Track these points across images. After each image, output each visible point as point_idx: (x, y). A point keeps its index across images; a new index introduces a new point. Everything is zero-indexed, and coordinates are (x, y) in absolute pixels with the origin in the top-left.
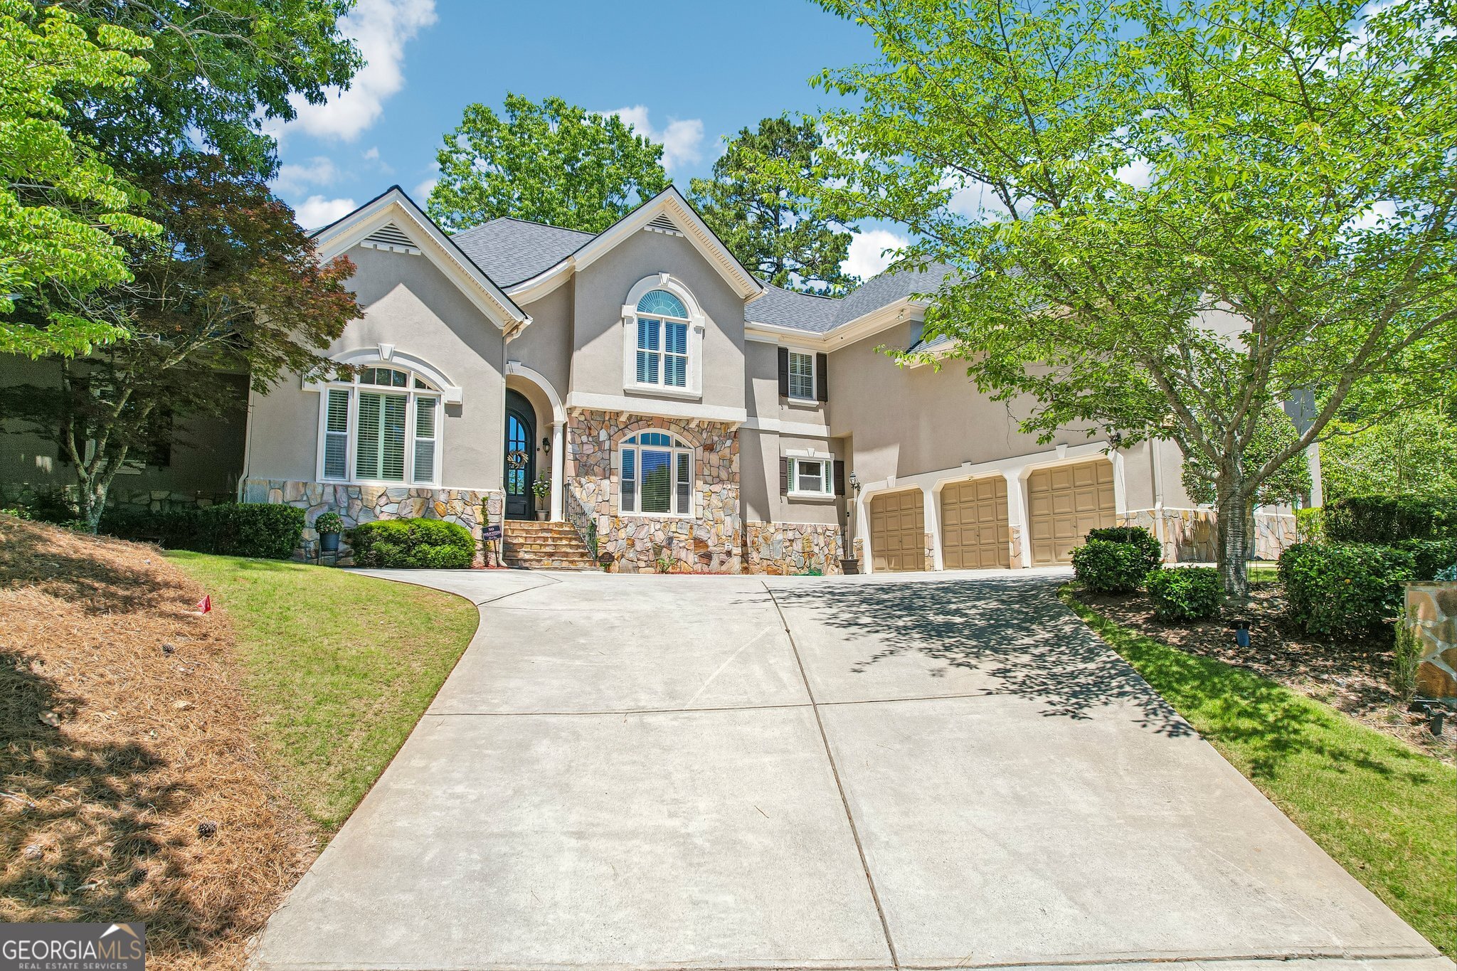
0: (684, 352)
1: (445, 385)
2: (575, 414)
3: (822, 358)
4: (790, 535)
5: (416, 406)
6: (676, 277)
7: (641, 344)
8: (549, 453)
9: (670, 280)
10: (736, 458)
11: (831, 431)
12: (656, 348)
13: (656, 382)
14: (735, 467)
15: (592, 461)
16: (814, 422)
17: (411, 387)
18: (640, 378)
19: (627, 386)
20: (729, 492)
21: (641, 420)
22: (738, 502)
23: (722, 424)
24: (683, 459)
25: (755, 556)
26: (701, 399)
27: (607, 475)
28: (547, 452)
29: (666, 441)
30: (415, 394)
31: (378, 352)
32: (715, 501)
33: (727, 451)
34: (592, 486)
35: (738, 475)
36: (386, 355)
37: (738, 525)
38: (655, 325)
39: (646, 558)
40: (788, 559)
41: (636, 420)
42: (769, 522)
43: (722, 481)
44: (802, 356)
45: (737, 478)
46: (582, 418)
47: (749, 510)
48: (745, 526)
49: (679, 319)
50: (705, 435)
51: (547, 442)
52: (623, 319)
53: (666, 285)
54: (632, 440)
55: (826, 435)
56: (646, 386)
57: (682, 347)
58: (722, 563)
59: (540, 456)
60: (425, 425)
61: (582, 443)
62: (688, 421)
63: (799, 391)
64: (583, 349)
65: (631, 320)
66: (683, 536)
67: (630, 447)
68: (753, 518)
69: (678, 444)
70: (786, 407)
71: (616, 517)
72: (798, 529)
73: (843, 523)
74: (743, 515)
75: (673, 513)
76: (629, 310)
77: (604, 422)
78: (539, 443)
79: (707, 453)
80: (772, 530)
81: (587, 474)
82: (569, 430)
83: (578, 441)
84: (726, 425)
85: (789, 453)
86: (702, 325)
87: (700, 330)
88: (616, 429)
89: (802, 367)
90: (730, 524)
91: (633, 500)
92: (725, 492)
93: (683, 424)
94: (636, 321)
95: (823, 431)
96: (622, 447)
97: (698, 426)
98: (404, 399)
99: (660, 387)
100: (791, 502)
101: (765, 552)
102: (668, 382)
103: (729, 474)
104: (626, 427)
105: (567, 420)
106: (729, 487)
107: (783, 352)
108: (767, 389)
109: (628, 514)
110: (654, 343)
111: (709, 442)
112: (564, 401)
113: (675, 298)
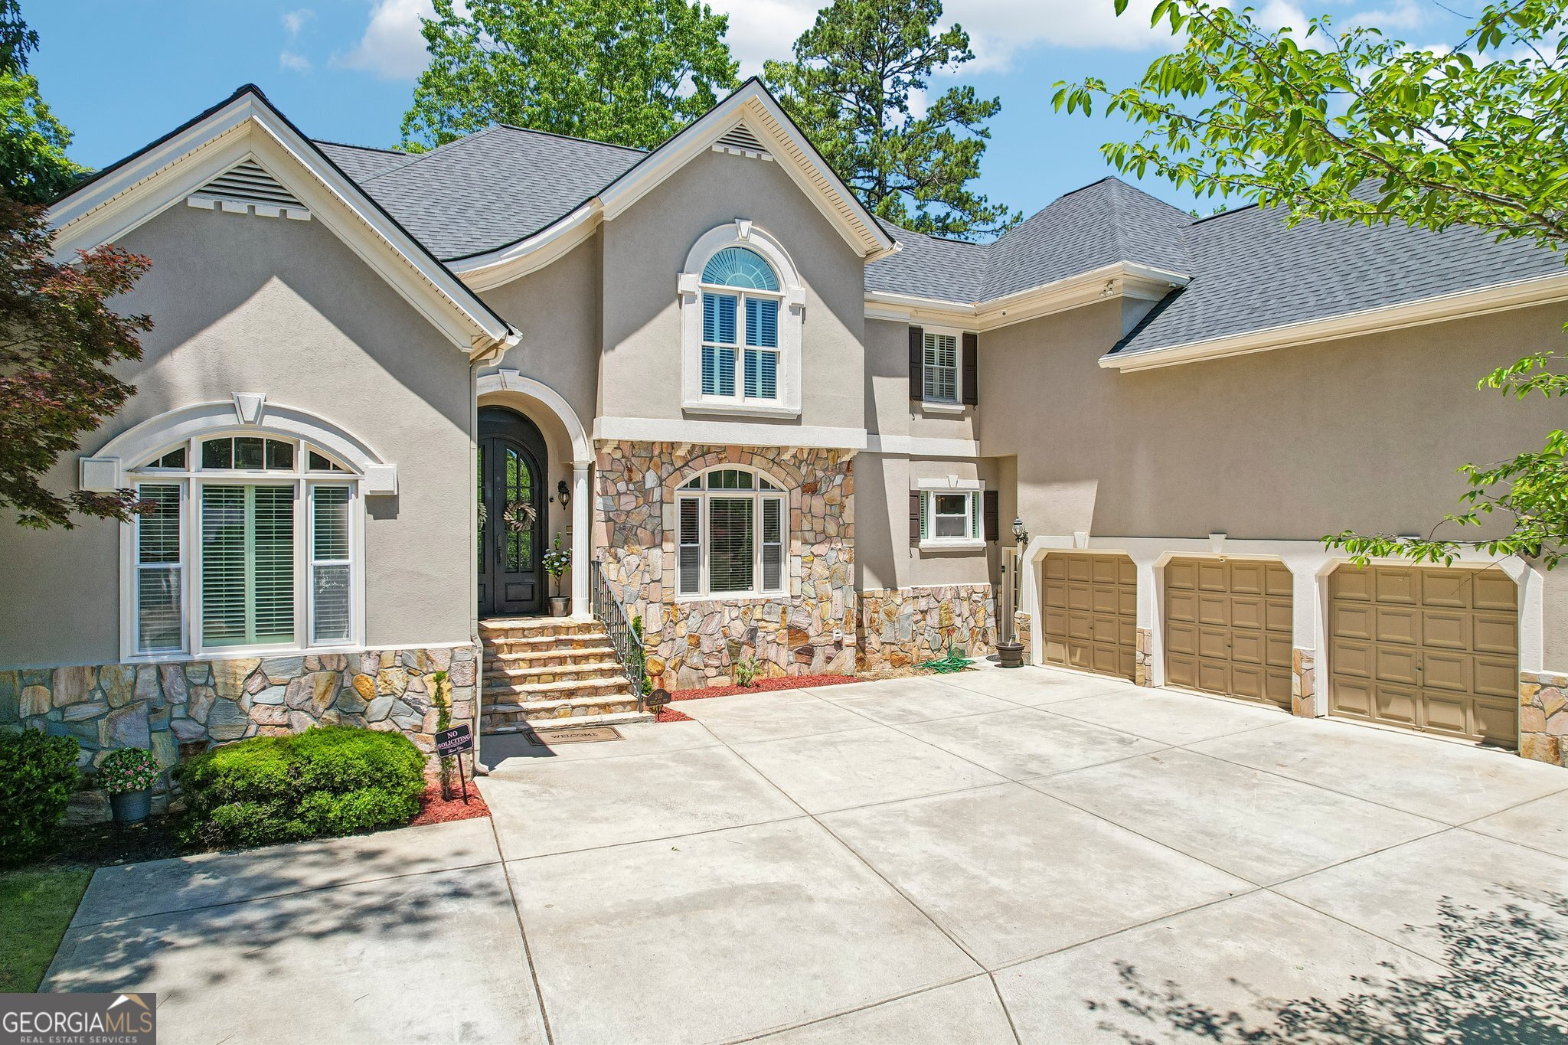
0: (773, 344)
1: (365, 463)
2: (606, 450)
3: (970, 340)
4: (923, 604)
5: (312, 504)
6: (761, 225)
7: (708, 335)
8: (567, 505)
9: (753, 231)
10: (850, 502)
11: (981, 449)
12: (732, 340)
13: (731, 393)
14: (848, 516)
15: (634, 520)
16: (959, 435)
17: (300, 472)
18: (708, 389)
19: (688, 403)
20: (838, 554)
21: (709, 452)
22: (852, 567)
23: (829, 450)
24: (771, 507)
25: (874, 641)
26: (799, 416)
27: (658, 541)
28: (564, 504)
29: (746, 480)
30: (309, 482)
31: (232, 409)
32: (819, 568)
33: (837, 491)
34: (634, 560)
35: (852, 527)
36: (250, 415)
37: (851, 600)
38: (729, 303)
39: (716, 663)
40: (919, 638)
41: (702, 451)
42: (894, 589)
43: (829, 539)
44: (942, 338)
45: (851, 532)
46: (618, 455)
47: (867, 575)
48: (860, 599)
49: (766, 294)
50: (804, 470)
51: (565, 488)
52: (680, 297)
53: (746, 239)
54: (695, 484)
55: (974, 455)
56: (717, 401)
57: (771, 338)
58: (829, 659)
59: (554, 509)
60: (330, 539)
61: (619, 494)
62: (780, 450)
63: (937, 390)
64: (619, 348)
65: (692, 298)
66: (772, 626)
67: (691, 494)
68: (872, 586)
69: (765, 485)
70: (919, 417)
71: (672, 604)
72: (934, 595)
73: (995, 582)
74: (858, 587)
75: (757, 592)
76: (690, 282)
77: (651, 459)
78: (552, 490)
79: (807, 497)
80: (899, 601)
81: (626, 542)
82: (597, 474)
83: (612, 490)
84: (836, 452)
85: (922, 484)
86: (801, 301)
87: (798, 310)
88: (671, 469)
89: (942, 355)
90: (841, 601)
91: (697, 576)
92: (833, 554)
93: (773, 455)
94: (700, 298)
95: (970, 449)
96: (679, 495)
97: (794, 456)
98: (287, 494)
99: (738, 401)
100: (925, 555)
101: (888, 634)
102: (750, 392)
103: (839, 526)
104: (686, 464)
105: (595, 458)
106: (840, 546)
107: (915, 333)
108: (893, 390)
109: (690, 597)
110: (729, 334)
111: (810, 480)
112: (590, 432)
113: (760, 260)
